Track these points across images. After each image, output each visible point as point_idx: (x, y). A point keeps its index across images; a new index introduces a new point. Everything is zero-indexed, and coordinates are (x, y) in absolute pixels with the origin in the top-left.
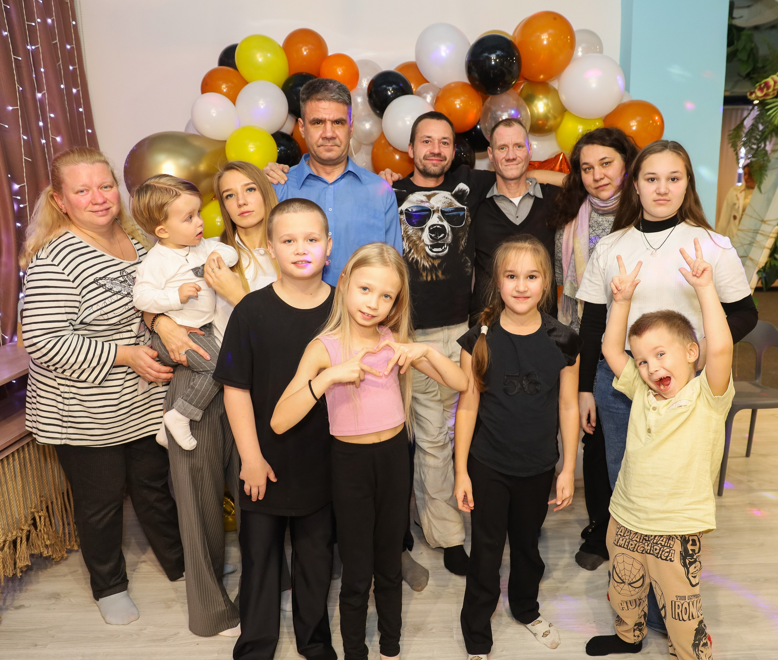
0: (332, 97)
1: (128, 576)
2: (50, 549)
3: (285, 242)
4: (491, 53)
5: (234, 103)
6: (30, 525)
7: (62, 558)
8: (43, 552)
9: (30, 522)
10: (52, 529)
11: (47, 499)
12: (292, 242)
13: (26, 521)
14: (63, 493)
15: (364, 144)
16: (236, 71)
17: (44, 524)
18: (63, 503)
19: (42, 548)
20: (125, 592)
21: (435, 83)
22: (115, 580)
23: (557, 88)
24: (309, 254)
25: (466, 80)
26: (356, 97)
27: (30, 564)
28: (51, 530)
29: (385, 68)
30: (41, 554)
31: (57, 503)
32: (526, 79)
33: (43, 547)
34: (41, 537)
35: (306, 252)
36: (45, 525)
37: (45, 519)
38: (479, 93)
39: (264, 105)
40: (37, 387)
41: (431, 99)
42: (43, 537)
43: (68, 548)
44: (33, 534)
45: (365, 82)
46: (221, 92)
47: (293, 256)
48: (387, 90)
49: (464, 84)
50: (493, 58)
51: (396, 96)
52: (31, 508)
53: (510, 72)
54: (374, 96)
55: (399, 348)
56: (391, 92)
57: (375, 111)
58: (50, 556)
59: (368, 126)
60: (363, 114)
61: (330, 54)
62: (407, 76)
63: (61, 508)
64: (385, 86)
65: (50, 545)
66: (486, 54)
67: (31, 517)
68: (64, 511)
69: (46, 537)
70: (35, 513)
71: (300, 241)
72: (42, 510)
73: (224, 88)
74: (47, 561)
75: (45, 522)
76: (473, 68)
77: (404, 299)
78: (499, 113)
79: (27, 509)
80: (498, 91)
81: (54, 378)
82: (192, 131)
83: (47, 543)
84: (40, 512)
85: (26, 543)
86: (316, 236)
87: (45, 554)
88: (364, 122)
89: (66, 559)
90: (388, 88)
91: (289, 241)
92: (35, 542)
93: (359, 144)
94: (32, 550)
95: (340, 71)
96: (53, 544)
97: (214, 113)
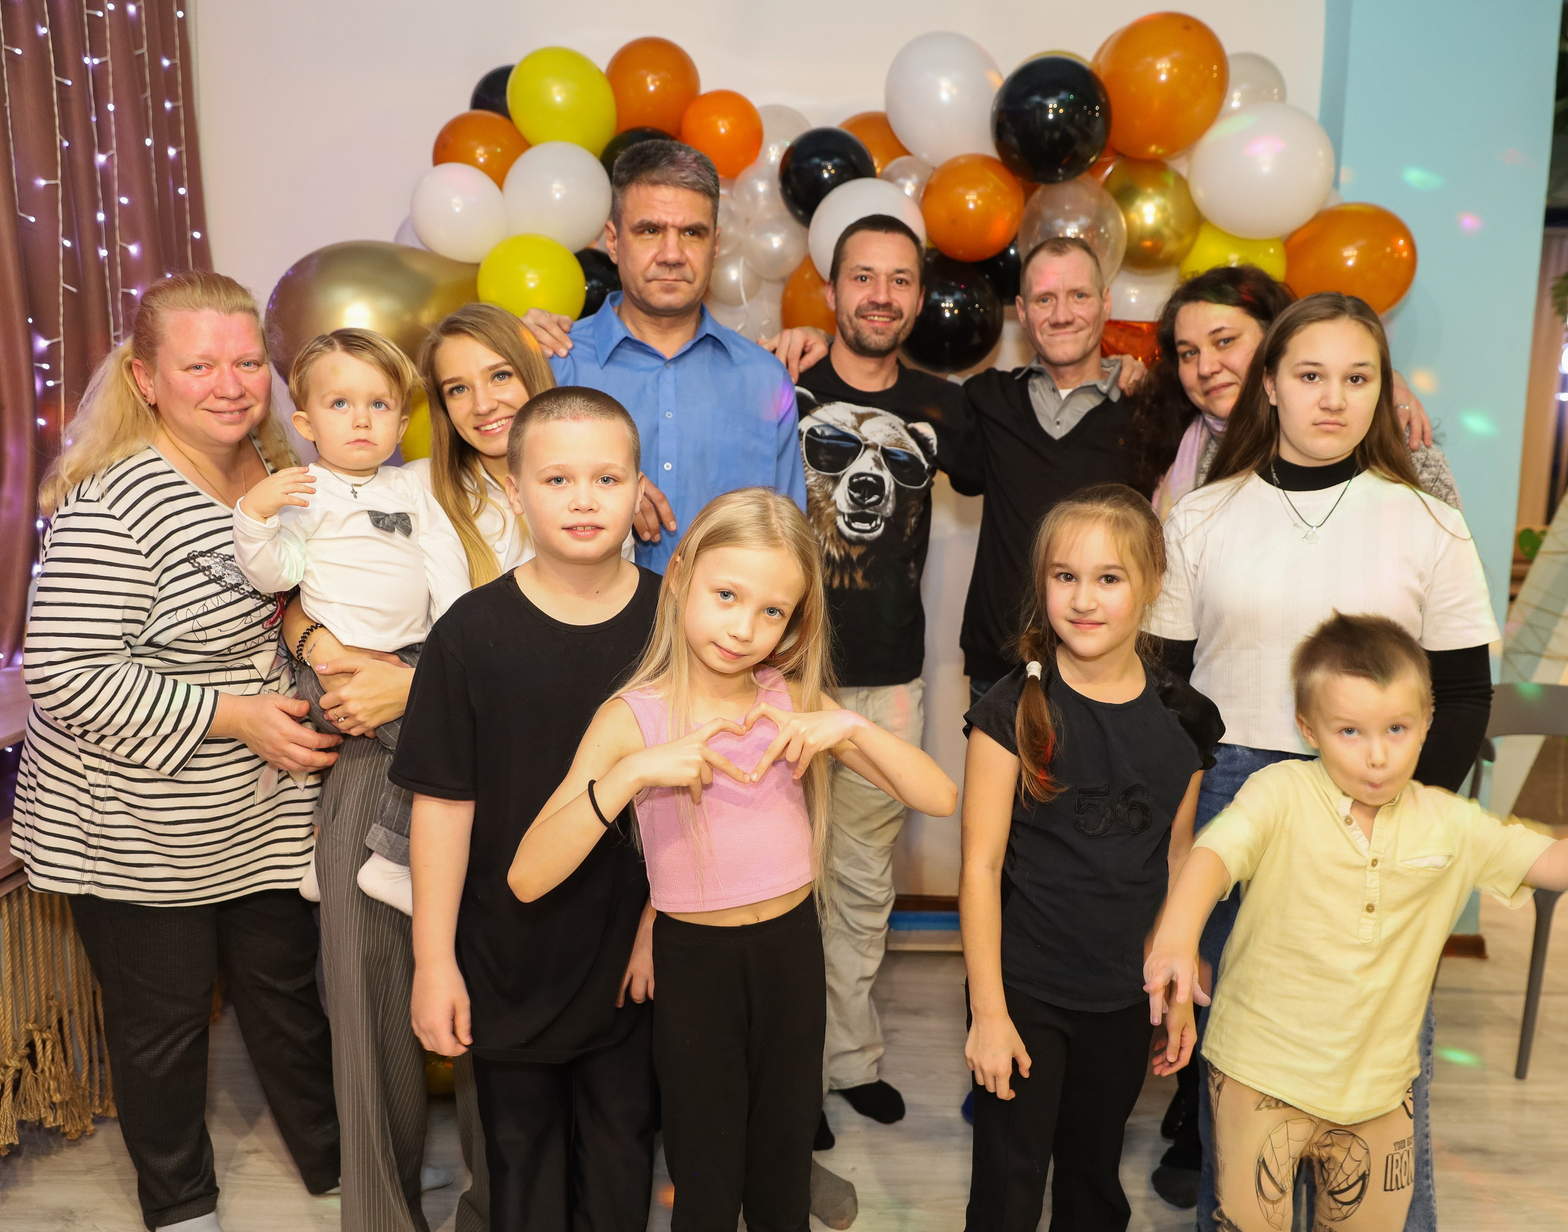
0: (682, 178)
1: (218, 1180)
2: (59, 1112)
3: (548, 481)
4: (1047, 96)
5: (499, 185)
6: (23, 1057)
7: (84, 1134)
8: (46, 1118)
9: (23, 1051)
10: (67, 1070)
11: (61, 1003)
12: (565, 481)
13: (15, 1049)
15: (767, 280)
16: (507, 121)
17: (50, 1057)
18: (93, 1014)
19: (43, 1110)
20: (212, 1215)
21: (925, 156)
22: (191, 1188)
23: (1185, 174)
24: (601, 511)
25: (989, 149)
26: (756, 181)
27: (17, 1143)
28: (65, 1070)
29: (817, 123)
30: (41, 1122)
31: (81, 1014)
32: (1118, 154)
33: (45, 1107)
34: (43, 1086)
35: (594, 507)
36: (53, 1059)
37: (54, 1047)
38: (1019, 179)
39: (563, 191)
40: (39, 769)
41: (913, 189)
42: (46, 1086)
43: (97, 1113)
44: (28, 1079)
45: (775, 153)
46: (470, 161)
47: (566, 513)
48: (821, 168)
49: (986, 160)
50: (1050, 106)
51: (839, 179)
52: (27, 1021)
53: (1087, 137)
54: (794, 179)
55: (788, 724)
56: (829, 171)
57: (793, 211)
58: (60, 1126)
59: (776, 242)
60: (768, 216)
61: (705, 88)
62: (867, 141)
63: (89, 1026)
64: (816, 160)
65: (61, 1103)
66: (1037, 99)
67: (26, 1040)
68: (94, 1033)
69: (53, 1085)
70: (35, 1033)
71: (583, 483)
72: (50, 1027)
73: (481, 155)
74: (51, 1139)
75: (53, 1053)
76: (1008, 125)
77: (813, 615)
78: (1059, 223)
79: (18, 1022)
80: (1059, 176)
81: (78, 753)
82: (409, 241)
83: (54, 1099)
84: (45, 1032)
85: (11, 1095)
86: (617, 472)
87: (50, 1122)
88: (769, 235)
89: (92, 1135)
90: (823, 164)
91: (558, 480)
92: (30, 1095)
93: (756, 280)
94: (22, 1113)
95: (723, 128)
96: (67, 1102)
97: (457, 205)
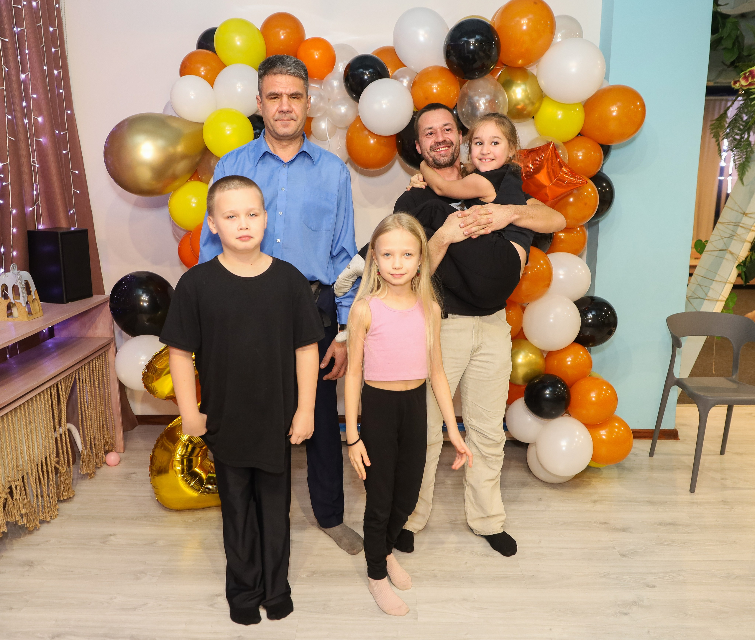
0: (289, 71)
2: (24, 518)
3: (227, 217)
4: (470, 37)
5: (212, 85)
6: (7, 493)
7: (35, 529)
8: (18, 520)
9: (6, 490)
11: (23, 469)
12: (235, 217)
14: (37, 465)
15: (339, 128)
16: (215, 55)
17: (19, 493)
18: (37, 474)
19: (17, 517)
21: (413, 67)
23: (535, 74)
24: (251, 229)
25: (443, 64)
26: (333, 81)
27: (6, 531)
28: (26, 499)
29: (361, 52)
30: (17, 522)
31: (32, 474)
32: (504, 65)
33: (18, 515)
35: (248, 227)
37: (20, 488)
38: (457, 77)
39: (242, 88)
41: (407, 83)
42: (18, 506)
43: (41, 519)
44: (10, 503)
45: (341, 67)
46: (198, 74)
47: (237, 231)
48: (363, 74)
49: (442, 69)
50: (472, 42)
51: (373, 79)
52: (8, 477)
53: (489, 57)
54: (351, 79)
56: (367, 75)
57: (351, 95)
58: (24, 525)
59: (343, 109)
60: (339, 97)
61: (307, 37)
62: (385, 60)
63: (36, 479)
64: (361, 70)
65: (25, 514)
66: (465, 39)
67: (7, 486)
68: (38, 483)
69: (21, 506)
70: (12, 482)
71: (243, 217)
72: (18, 480)
73: (203, 71)
74: (20, 531)
75: (20, 491)
76: (452, 52)
78: (476, 98)
80: (476, 75)
82: (170, 113)
83: (22, 512)
84: (16, 482)
85: (3, 510)
86: (256, 211)
87: (20, 523)
88: (340, 106)
89: (38, 529)
91: (232, 217)
92: (11, 510)
93: (334, 128)
94: (8, 518)
95: (316, 55)
96: (27, 514)
97: (192, 95)
